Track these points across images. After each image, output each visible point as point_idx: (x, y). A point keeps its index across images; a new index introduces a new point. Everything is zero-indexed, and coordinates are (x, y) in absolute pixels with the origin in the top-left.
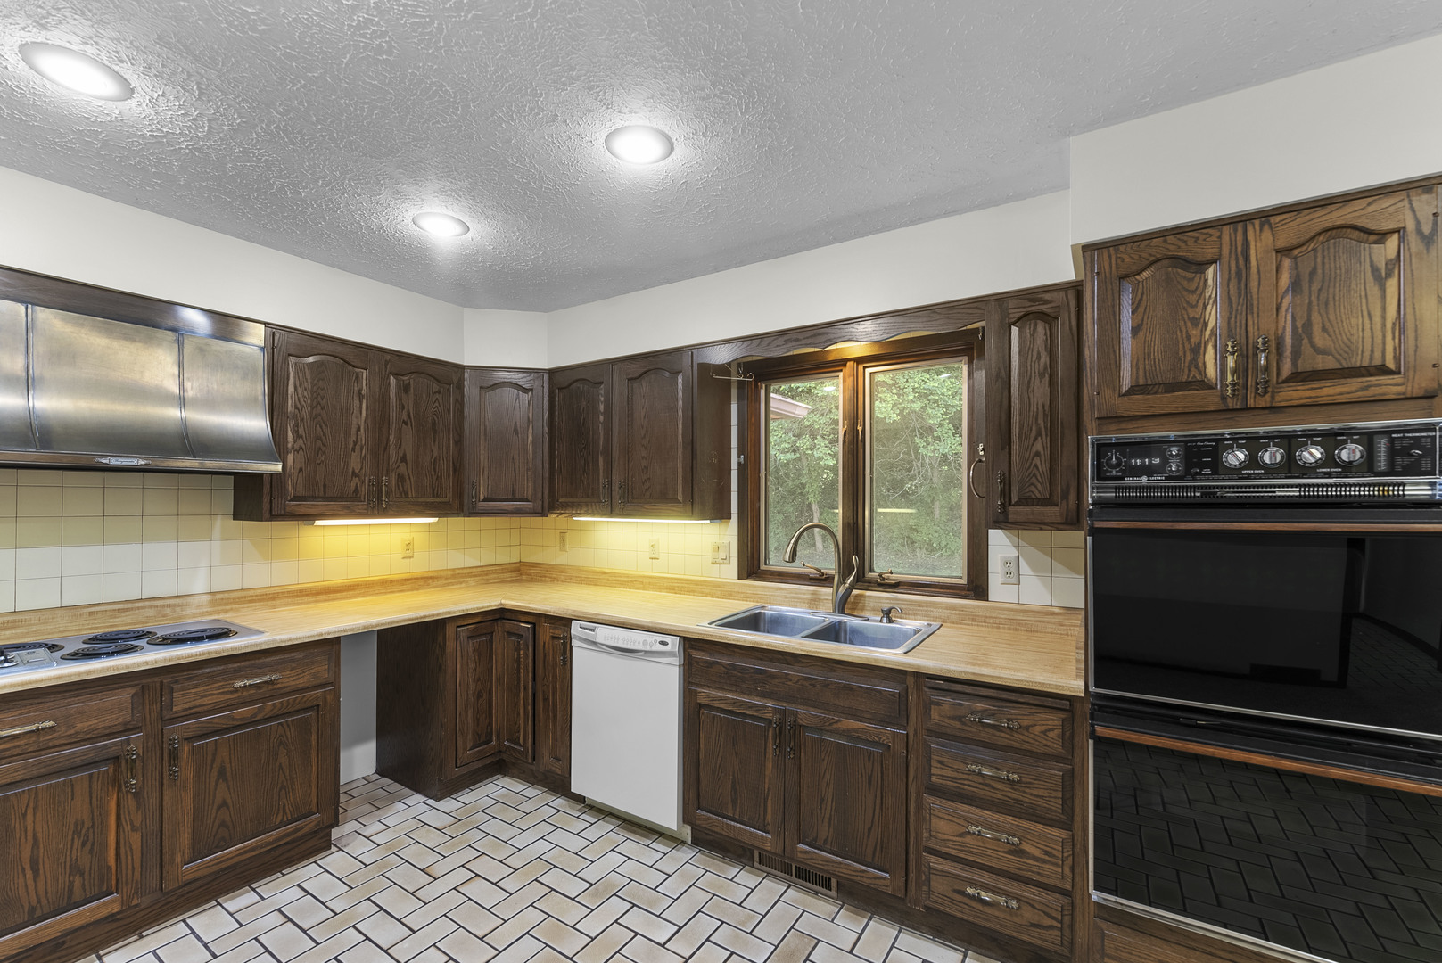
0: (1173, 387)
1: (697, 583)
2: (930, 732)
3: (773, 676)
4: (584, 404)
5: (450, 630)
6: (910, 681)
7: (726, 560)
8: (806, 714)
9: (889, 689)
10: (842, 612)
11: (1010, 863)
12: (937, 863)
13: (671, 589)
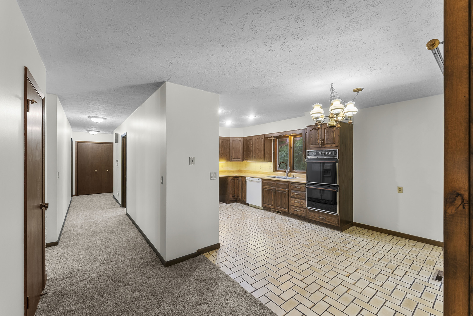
0: (315, 144)
1: (267, 172)
2: (291, 189)
3: (273, 183)
4: (249, 143)
5: (229, 178)
6: (289, 183)
7: (272, 169)
8: (277, 189)
9: (287, 184)
10: (287, 176)
11: (299, 205)
12: (292, 207)
13: (263, 174)
